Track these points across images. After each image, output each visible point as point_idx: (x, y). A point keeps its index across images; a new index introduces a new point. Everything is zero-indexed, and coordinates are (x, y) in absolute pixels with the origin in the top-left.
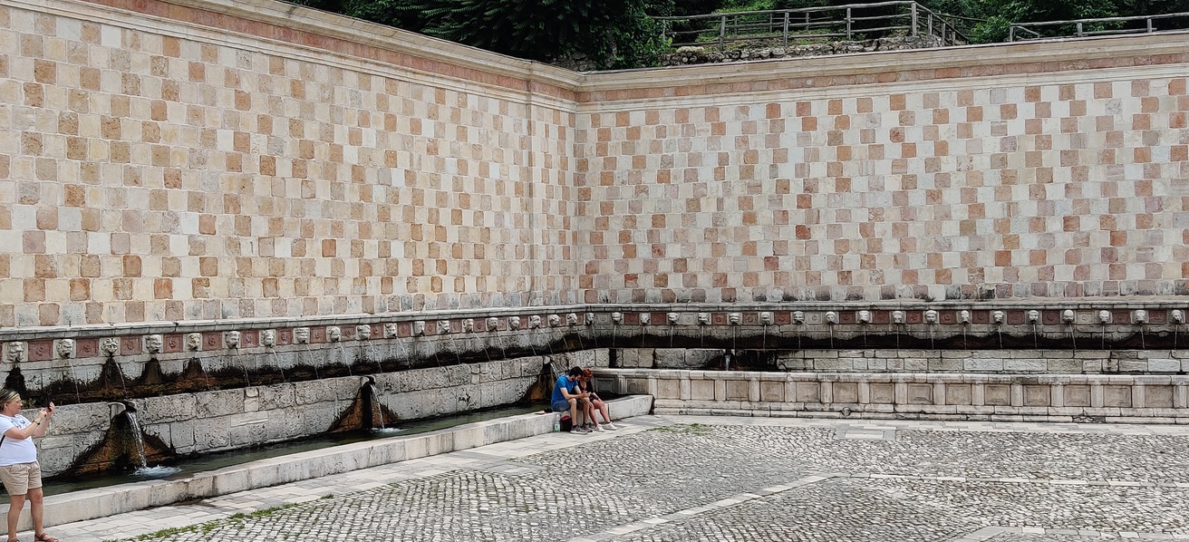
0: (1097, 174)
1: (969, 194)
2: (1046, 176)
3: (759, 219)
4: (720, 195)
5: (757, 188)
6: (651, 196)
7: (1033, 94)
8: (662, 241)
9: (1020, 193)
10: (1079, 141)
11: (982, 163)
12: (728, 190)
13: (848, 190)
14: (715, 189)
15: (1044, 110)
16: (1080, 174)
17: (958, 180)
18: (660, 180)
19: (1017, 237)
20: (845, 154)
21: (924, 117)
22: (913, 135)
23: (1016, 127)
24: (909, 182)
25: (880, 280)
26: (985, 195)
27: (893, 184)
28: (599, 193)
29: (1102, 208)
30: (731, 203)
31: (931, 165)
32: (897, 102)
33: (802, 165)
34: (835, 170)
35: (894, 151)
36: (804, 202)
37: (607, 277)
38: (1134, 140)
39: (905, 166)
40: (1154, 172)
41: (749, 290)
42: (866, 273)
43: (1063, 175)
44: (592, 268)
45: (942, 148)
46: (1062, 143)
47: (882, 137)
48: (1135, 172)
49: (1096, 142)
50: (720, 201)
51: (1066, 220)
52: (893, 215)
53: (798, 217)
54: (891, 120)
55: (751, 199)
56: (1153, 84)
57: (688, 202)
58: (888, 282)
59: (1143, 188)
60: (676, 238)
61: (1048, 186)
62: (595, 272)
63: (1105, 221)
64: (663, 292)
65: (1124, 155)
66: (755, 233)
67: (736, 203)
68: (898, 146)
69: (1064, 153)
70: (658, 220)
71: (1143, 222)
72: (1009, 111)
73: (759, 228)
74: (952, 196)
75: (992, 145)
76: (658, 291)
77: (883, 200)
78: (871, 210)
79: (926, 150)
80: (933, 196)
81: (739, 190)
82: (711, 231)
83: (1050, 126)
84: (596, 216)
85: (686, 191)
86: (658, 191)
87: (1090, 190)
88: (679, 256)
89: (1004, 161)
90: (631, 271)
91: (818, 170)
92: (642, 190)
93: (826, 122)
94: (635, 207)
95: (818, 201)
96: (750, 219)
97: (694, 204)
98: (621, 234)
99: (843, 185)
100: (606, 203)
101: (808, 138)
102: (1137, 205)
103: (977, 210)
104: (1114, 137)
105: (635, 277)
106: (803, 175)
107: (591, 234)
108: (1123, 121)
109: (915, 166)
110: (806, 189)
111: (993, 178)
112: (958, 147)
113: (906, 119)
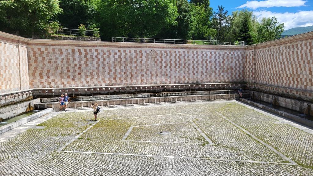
0: (129, 65)
1: (109, 68)
2: (121, 65)
3: (71, 71)
4: (62, 66)
5: (70, 65)
6: (47, 66)
7: (119, 51)
8: (49, 75)
9: (117, 68)
10: (126, 59)
11: (111, 62)
12: (64, 65)
13: (88, 66)
14: (61, 65)
15: (121, 54)
16: (127, 65)
17: (107, 65)
18: (48, 63)
19: (117, 75)
20: (87, 59)
21: (101, 54)
22: (100, 57)
23: (117, 57)
24: (99, 65)
25: (94, 83)
26: (112, 68)
27: (96, 65)
28: (34, 65)
29: (130, 71)
30: (65, 68)
31: (103, 62)
32: (97, 51)
33: (79, 61)
34: (85, 62)
35: (96, 59)
36: (79, 68)
37: (36, 83)
38: (134, 60)
39: (98, 62)
40: (137, 65)
41: (68, 85)
42: (91, 81)
43: (124, 65)
44: (32, 81)
45: (105, 59)
46: (124, 60)
47: (94, 57)
48: (135, 65)
49: (129, 60)
50: (62, 68)
51: (124, 72)
52: (96, 71)
53: (78, 71)
54: (96, 54)
55: (69, 67)
56: (137, 51)
58: (95, 83)
59: (136, 67)
60: (52, 75)
61: (122, 67)
63: (130, 73)
64: (50, 86)
65: (133, 62)
66: (70, 74)
67: (66, 68)
68: (97, 59)
69: (124, 61)
70: (48, 71)
71: (136, 73)
72: (116, 54)
73: (71, 73)
74: (106, 68)
75: (113, 59)
76: (48, 86)
77: (94, 68)
78: (92, 70)
79: (102, 60)
80: (103, 68)
81: (66, 65)
82: (60, 73)
83: (122, 57)
84: (33, 70)
85: (55, 65)
86: (49, 65)
87: (128, 68)
88: (53, 78)
89: (115, 62)
90: (42, 82)
91: (82, 62)
92: (44, 64)
93: (84, 53)
94: (43, 68)
95: (82, 68)
96: (69, 71)
97: (56, 68)
98: (39, 74)
99: (87, 65)
100: (36, 67)
101: (80, 56)
102: (135, 70)
103: (110, 70)
104: (132, 59)
106: (79, 63)
107: (32, 74)
108: (133, 56)
109: (100, 62)
110: (80, 66)
111: (113, 65)
112: (107, 59)
113: (98, 54)
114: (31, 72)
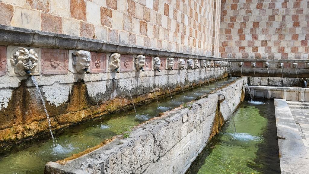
3: (301, 25)
4: (284, 14)
5: (301, 11)
6: (254, 14)
8: (257, 33)
12: (288, 11)
14: (282, 11)
18: (258, 7)
28: (230, 13)
30: (289, 18)
37: (231, 47)
41: (293, 54)
44: (225, 44)
50: (284, 17)
55: (298, 16)
57: (270, 17)
60: (263, 32)
62: (227, 46)
64: (256, 54)
66: (298, 30)
67: (291, 18)
70: (256, 25)
73: (300, 29)
76: (253, 54)
81: (293, 12)
82: (279, 29)
84: (228, 22)
85: (269, 12)
86: (257, 12)
88: (264, 40)
90: (242, 45)
92: (249, 11)
94: (246, 19)
96: (296, 24)
97: (272, 18)
98: (239, 30)
100: (233, 17)
105: (244, 48)
107: (226, 30)
114: (225, 26)
